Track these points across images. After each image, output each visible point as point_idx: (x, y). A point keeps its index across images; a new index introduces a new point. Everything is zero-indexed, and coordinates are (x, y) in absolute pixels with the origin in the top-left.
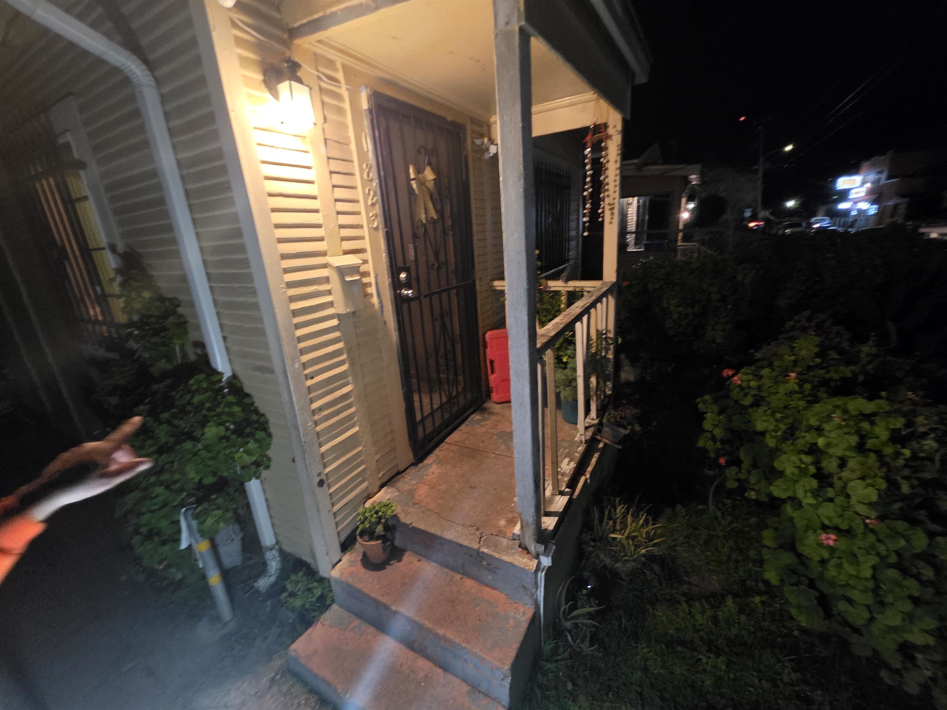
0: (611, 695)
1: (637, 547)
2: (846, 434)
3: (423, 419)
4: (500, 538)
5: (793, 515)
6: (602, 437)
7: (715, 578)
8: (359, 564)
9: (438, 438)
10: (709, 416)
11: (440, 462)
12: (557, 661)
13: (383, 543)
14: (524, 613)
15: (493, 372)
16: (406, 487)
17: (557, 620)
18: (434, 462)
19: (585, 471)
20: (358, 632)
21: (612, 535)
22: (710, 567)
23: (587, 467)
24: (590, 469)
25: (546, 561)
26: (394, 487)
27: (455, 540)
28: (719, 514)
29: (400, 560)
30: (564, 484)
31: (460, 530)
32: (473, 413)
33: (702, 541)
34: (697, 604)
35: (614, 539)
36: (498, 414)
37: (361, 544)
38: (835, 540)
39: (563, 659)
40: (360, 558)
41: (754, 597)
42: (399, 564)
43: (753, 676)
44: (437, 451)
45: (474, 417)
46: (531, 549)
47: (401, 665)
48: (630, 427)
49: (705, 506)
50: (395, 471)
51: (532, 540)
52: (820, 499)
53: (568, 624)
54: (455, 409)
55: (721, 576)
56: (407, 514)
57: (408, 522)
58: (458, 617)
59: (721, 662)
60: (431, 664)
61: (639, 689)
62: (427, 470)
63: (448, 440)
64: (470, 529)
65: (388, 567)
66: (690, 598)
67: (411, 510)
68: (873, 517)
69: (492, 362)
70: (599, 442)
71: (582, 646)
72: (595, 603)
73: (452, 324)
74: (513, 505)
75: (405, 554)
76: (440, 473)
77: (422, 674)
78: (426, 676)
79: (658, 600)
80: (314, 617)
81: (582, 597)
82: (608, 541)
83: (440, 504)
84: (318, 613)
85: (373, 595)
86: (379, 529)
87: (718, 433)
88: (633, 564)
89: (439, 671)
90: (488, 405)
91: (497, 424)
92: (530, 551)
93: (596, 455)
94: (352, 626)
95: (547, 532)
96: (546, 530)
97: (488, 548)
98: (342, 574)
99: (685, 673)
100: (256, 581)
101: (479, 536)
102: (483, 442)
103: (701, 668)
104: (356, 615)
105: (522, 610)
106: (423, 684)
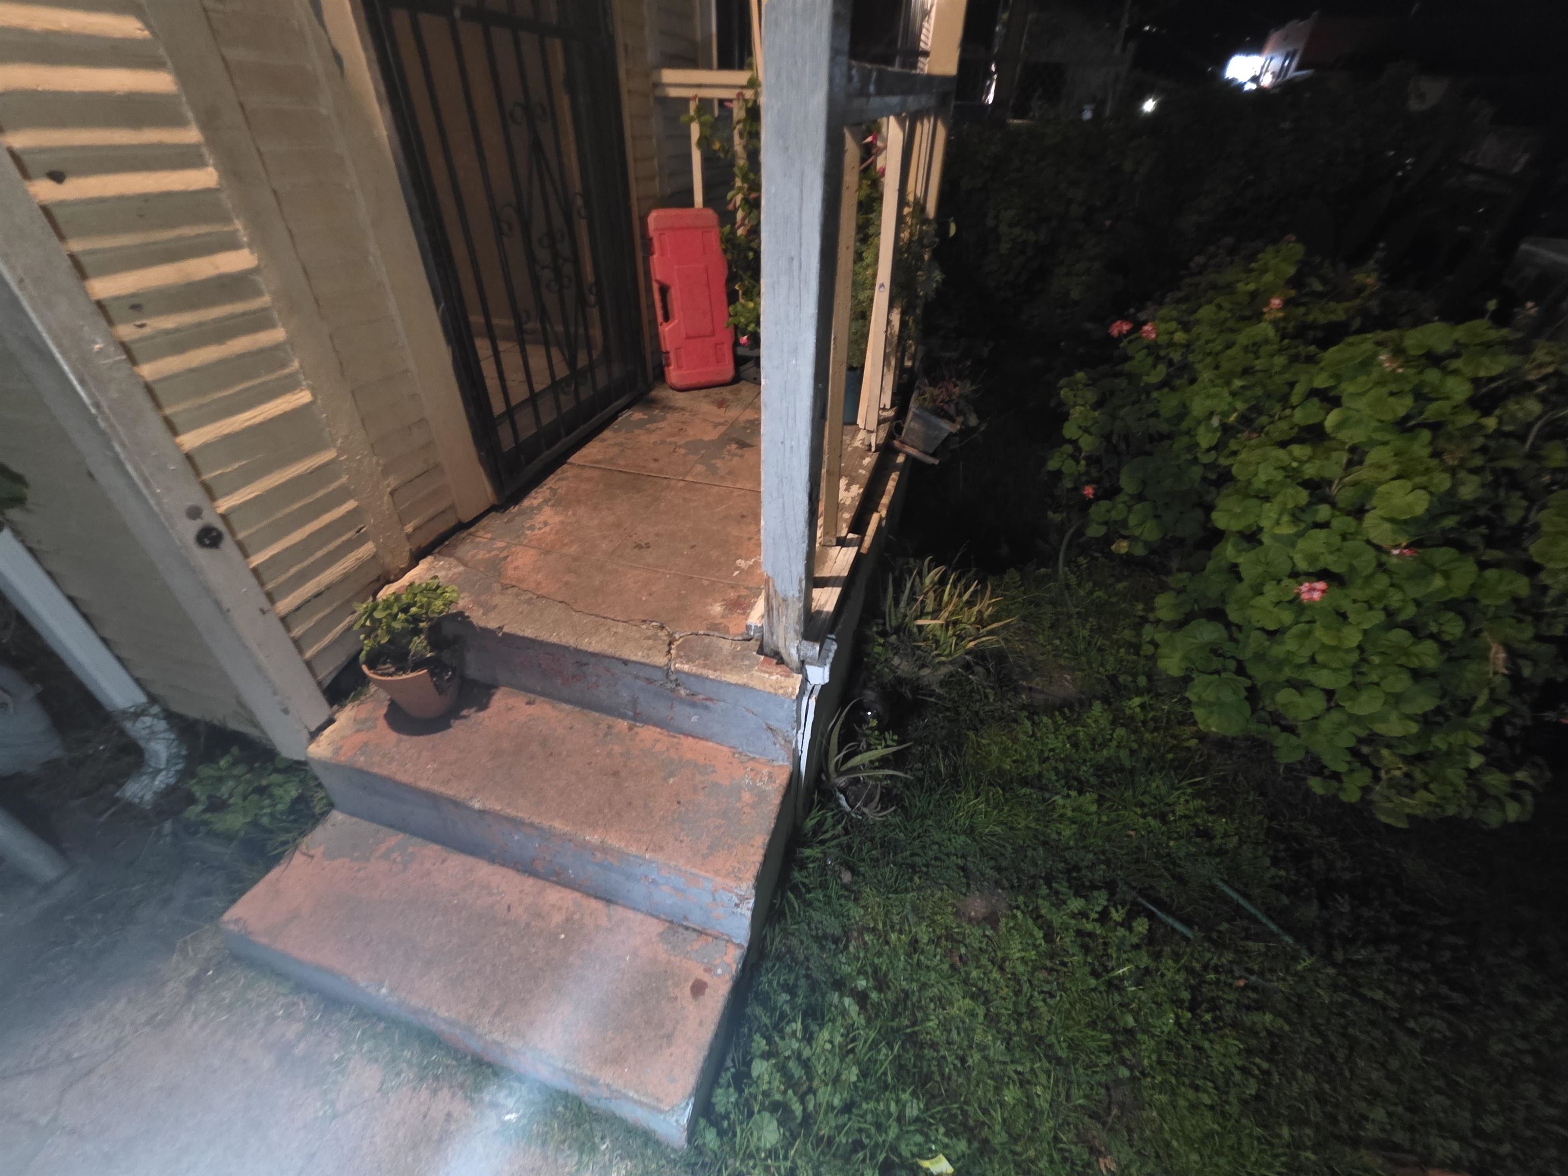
0: (916, 879)
1: (960, 638)
2: (1392, 394)
3: (510, 412)
4: (715, 639)
5: (1240, 560)
6: (902, 442)
7: (1068, 677)
8: (382, 724)
9: (548, 452)
10: (1076, 412)
11: (558, 502)
12: (822, 842)
13: (432, 674)
14: (770, 776)
15: (667, 318)
16: (482, 555)
17: (824, 778)
18: (546, 501)
19: (878, 504)
20: (399, 859)
21: (920, 622)
22: (1062, 662)
23: (881, 497)
24: (885, 500)
25: (819, 675)
26: (451, 556)
27: (609, 651)
28: (1073, 580)
29: (483, 706)
30: (844, 525)
31: (620, 630)
32: (628, 406)
33: (1047, 624)
34: (1045, 719)
35: (920, 628)
36: (683, 409)
37: (380, 684)
38: (1323, 591)
39: (834, 838)
40: (384, 711)
41: (1130, 699)
42: (481, 714)
43: (1136, 813)
44: (551, 481)
45: (630, 416)
46: (790, 655)
47: (509, 908)
48: (960, 419)
49: (1049, 570)
50: (450, 521)
51: (792, 634)
52: (1303, 526)
53: (842, 781)
54: (586, 393)
55: (1079, 674)
56: (488, 609)
57: (493, 625)
58: (630, 804)
59: (1088, 801)
60: (577, 895)
61: (960, 862)
62: (531, 518)
63: (575, 458)
64: (644, 627)
65: (457, 724)
66: (1032, 711)
67: (497, 600)
68: (1404, 544)
69: (664, 290)
70: (897, 452)
71: (866, 810)
72: (893, 740)
73: (559, 153)
74: (736, 573)
75: (493, 694)
76: (562, 522)
77: (558, 918)
78: (568, 920)
79: (982, 722)
80: (285, 843)
81: (869, 732)
82: (911, 633)
83: (567, 583)
84: (295, 834)
85: (423, 784)
86: (418, 644)
87: (1087, 443)
88: (950, 668)
89: (595, 905)
90: (659, 393)
91: (684, 427)
92: (785, 657)
93: (895, 476)
94: (383, 848)
95: (823, 616)
96: (819, 612)
97: (689, 660)
98: (337, 751)
99: (1033, 825)
100: (120, 786)
101: (667, 639)
102: (656, 460)
103: (1055, 816)
104: (391, 826)
105: (765, 771)
106: (563, 936)
